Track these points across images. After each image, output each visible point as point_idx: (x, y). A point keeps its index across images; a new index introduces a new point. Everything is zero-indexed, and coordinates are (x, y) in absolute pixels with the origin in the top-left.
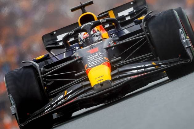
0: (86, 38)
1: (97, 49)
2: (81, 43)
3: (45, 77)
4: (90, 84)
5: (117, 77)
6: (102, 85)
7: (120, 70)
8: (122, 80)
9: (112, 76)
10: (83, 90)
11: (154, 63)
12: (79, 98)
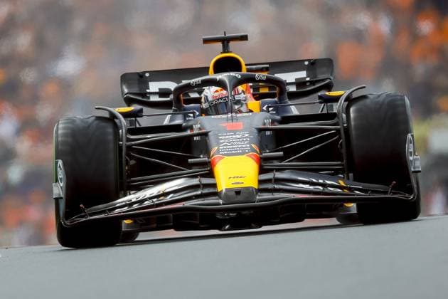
0: (218, 100)
1: (240, 124)
2: (204, 106)
3: (129, 148)
4: (214, 185)
5: (270, 186)
6: (238, 192)
7: (279, 175)
8: (277, 195)
9: (260, 182)
10: (199, 192)
11: (342, 183)
12: (188, 204)
